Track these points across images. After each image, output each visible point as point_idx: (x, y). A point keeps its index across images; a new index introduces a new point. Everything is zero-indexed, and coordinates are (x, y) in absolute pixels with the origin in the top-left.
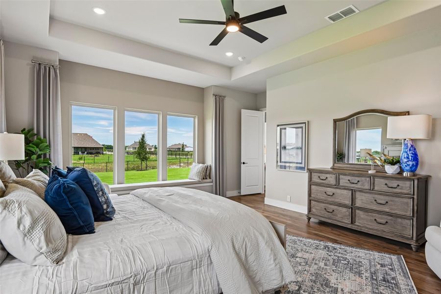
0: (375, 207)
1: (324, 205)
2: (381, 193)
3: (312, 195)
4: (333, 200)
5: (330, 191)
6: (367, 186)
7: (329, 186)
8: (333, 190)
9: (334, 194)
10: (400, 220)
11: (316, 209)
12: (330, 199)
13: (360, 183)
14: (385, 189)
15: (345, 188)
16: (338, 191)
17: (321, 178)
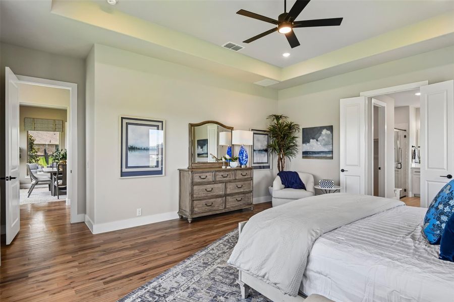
0: (237, 191)
1: (204, 201)
2: (240, 180)
3: (194, 196)
4: (211, 194)
5: (209, 187)
6: (232, 178)
7: (209, 183)
8: (212, 186)
9: (212, 189)
10: (247, 195)
11: (198, 208)
12: (210, 194)
13: (228, 176)
14: (241, 177)
15: (221, 182)
16: (216, 186)
17: (202, 177)
